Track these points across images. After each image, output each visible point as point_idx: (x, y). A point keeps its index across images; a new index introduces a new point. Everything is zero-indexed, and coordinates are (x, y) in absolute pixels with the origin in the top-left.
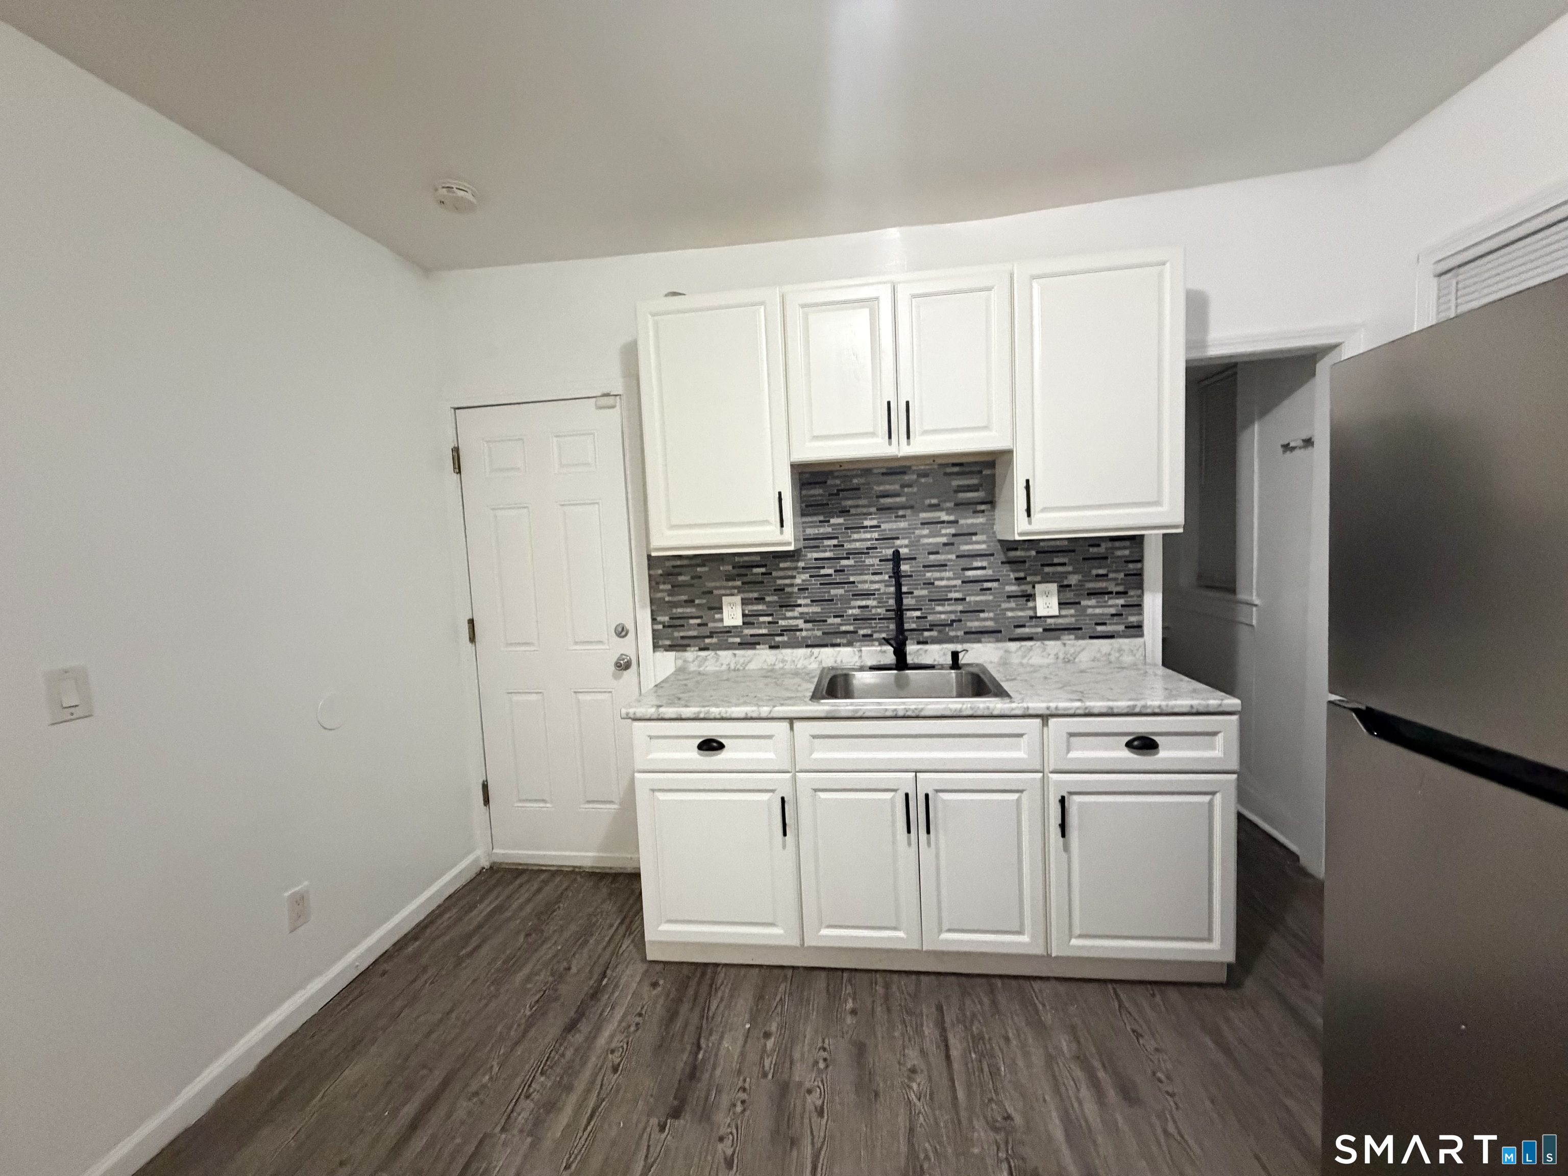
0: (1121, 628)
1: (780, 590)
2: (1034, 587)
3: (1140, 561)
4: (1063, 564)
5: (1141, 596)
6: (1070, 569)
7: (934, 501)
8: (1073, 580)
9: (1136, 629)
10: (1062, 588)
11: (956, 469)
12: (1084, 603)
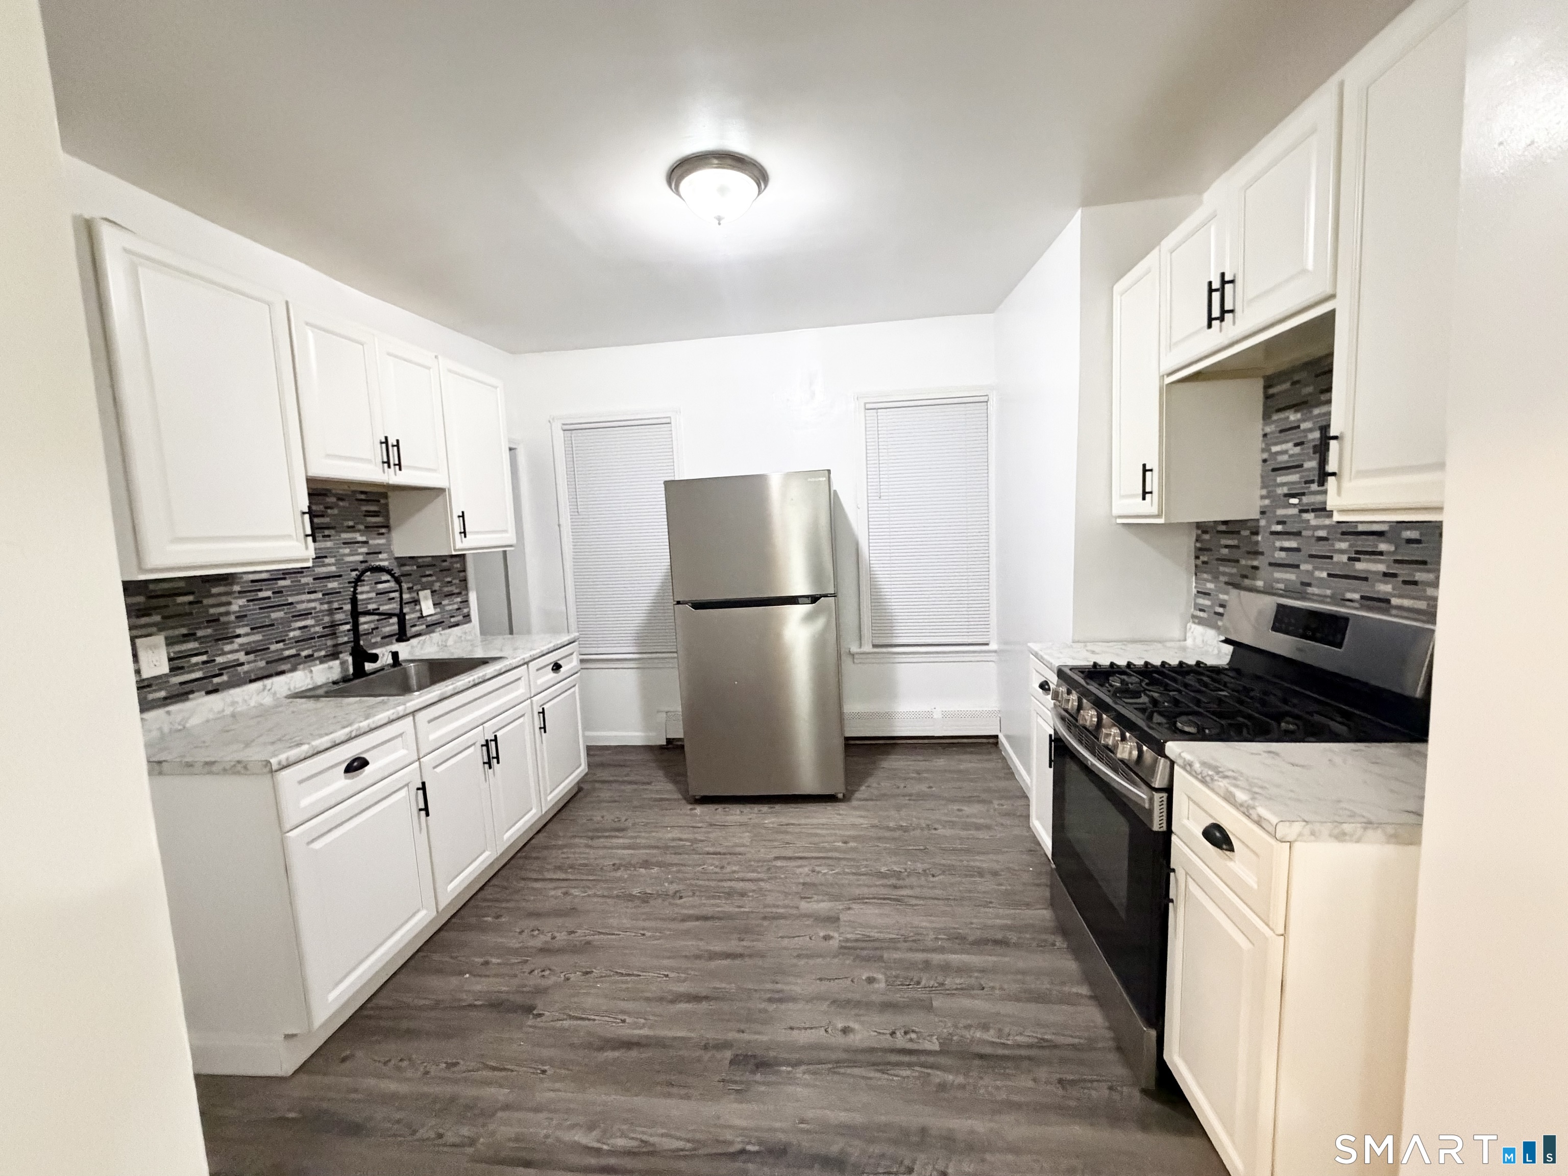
0: (460, 618)
1: (214, 621)
2: (418, 594)
3: (464, 571)
4: (430, 575)
5: (467, 595)
6: (434, 578)
7: (351, 523)
8: (437, 586)
9: (467, 618)
10: (433, 592)
11: (363, 497)
12: (444, 603)
